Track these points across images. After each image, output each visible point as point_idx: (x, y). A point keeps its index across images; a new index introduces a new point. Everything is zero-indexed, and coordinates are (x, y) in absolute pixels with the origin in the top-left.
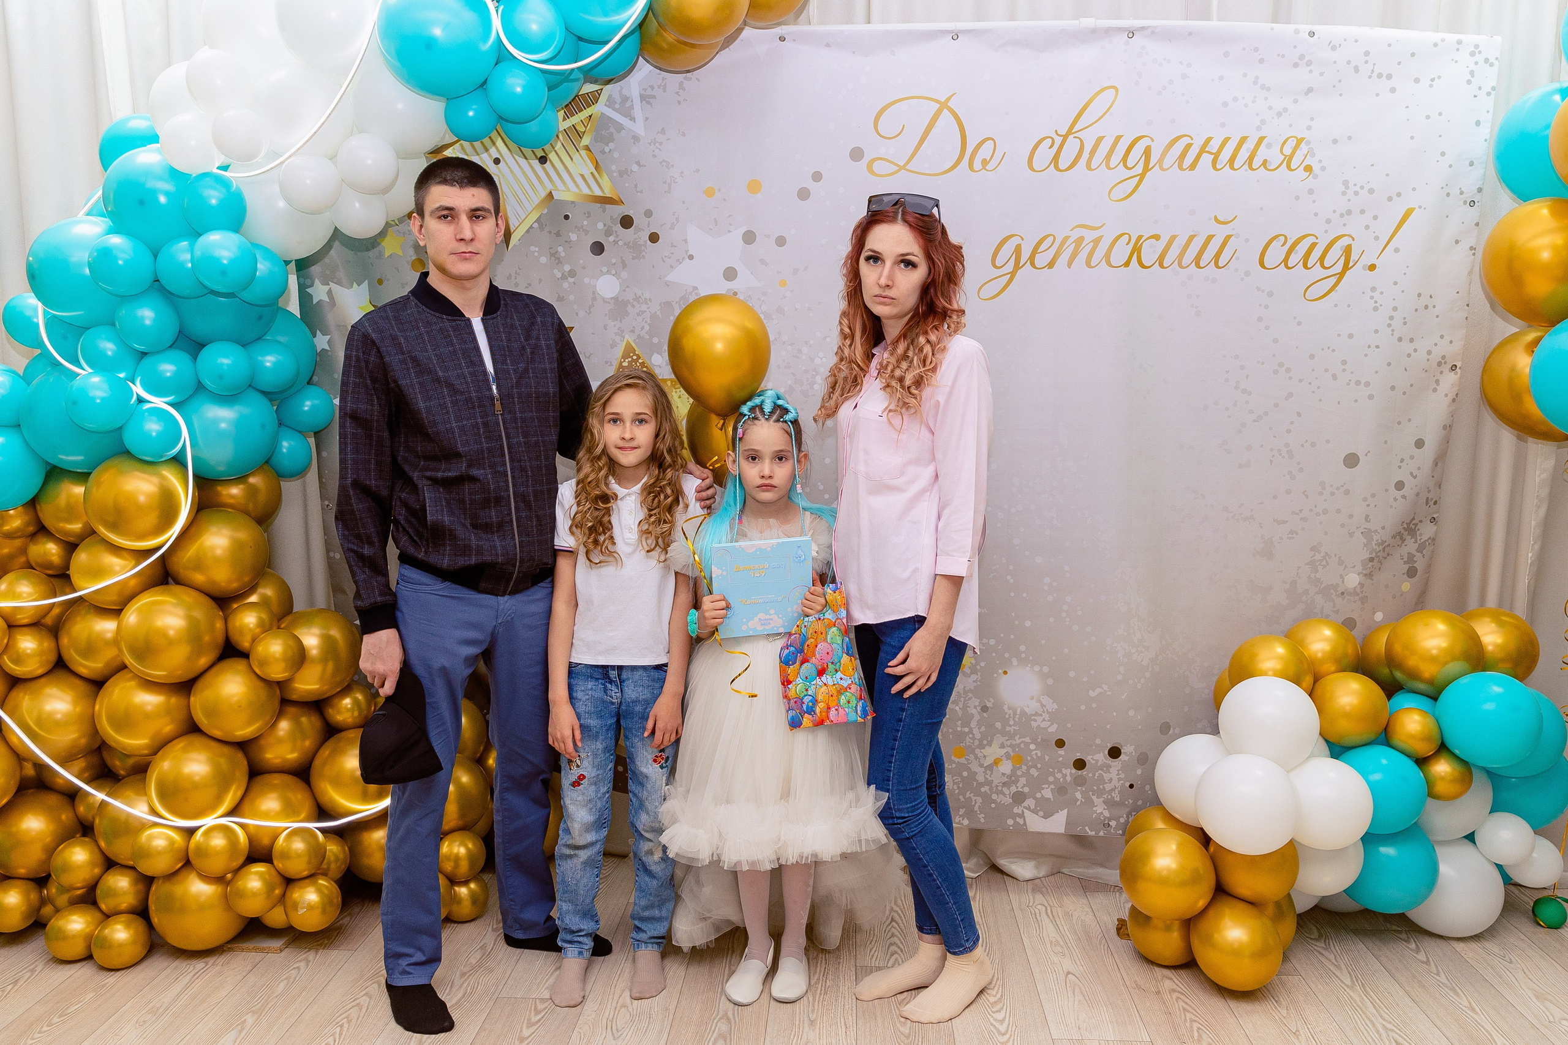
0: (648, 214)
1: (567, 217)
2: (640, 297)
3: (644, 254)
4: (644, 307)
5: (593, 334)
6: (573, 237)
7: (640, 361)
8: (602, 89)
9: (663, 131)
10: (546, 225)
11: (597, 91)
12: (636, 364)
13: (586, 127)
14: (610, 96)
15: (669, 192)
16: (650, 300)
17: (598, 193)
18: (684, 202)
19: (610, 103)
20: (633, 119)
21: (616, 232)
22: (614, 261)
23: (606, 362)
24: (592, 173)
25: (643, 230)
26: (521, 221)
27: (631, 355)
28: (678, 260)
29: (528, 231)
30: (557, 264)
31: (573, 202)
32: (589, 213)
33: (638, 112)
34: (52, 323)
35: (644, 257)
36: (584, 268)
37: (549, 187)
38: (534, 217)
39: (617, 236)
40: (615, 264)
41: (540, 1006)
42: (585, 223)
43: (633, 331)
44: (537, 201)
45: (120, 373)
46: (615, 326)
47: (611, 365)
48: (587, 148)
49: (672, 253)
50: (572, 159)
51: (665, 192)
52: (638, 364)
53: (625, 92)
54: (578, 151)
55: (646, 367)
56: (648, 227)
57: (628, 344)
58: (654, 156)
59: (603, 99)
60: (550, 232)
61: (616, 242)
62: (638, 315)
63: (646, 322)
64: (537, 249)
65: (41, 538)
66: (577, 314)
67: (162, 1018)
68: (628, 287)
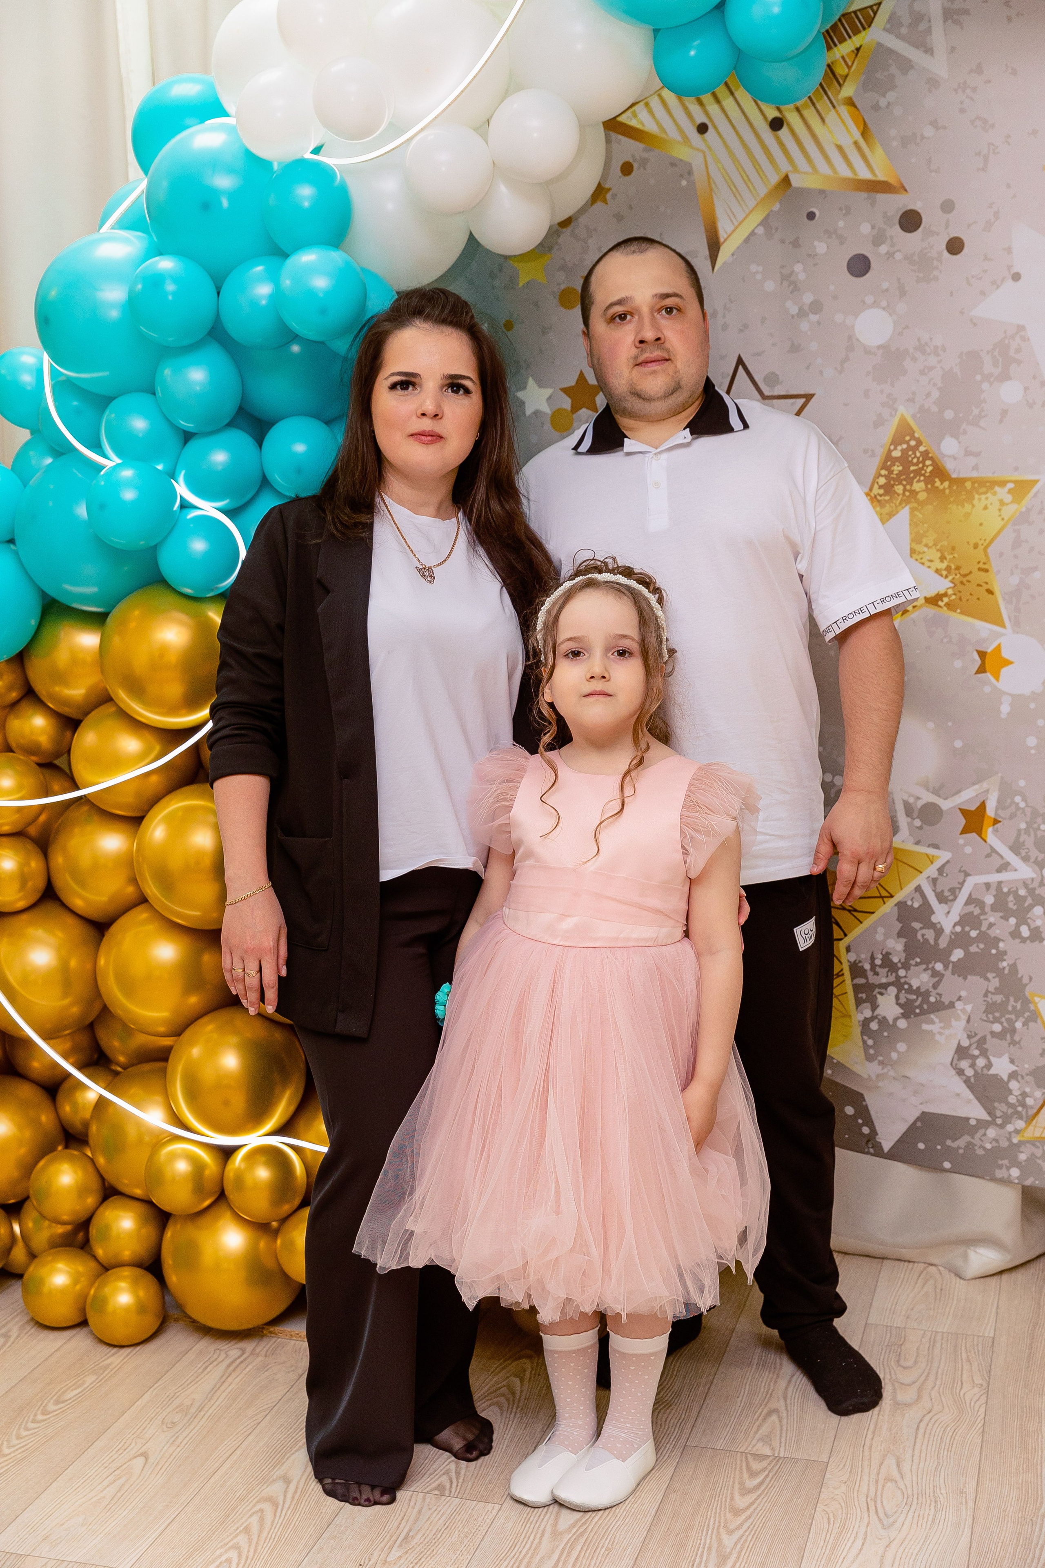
0: (948, 206)
1: (811, 216)
2: (926, 344)
3: (936, 273)
4: (932, 360)
5: (846, 405)
6: (821, 248)
7: (922, 449)
8: (879, 4)
9: (979, 69)
10: (777, 229)
11: (871, 7)
12: (914, 453)
13: (849, 67)
14: (893, 15)
15: (984, 169)
16: (944, 349)
17: (864, 174)
18: (1009, 186)
19: (893, 25)
20: (929, 51)
21: (892, 238)
22: (885, 285)
23: (866, 451)
24: (856, 143)
25: (938, 234)
26: (736, 224)
27: (907, 438)
28: (994, 283)
29: (747, 240)
30: (792, 292)
31: (822, 192)
32: (848, 211)
33: (938, 37)
34: (63, 387)
35: (936, 279)
36: (835, 297)
37: (785, 167)
38: (757, 217)
39: (893, 245)
40: (887, 290)
41: (756, 1466)
42: (841, 224)
43: (911, 400)
44: (763, 191)
45: (158, 464)
46: (882, 391)
47: (873, 455)
48: (850, 102)
49: (985, 271)
50: (823, 120)
51: (978, 170)
52: (918, 454)
53: (917, 7)
54: (834, 107)
55: (931, 459)
56: (947, 227)
57: (903, 421)
58: (962, 111)
59: (881, 19)
60: (783, 241)
61: (890, 255)
62: (922, 372)
63: (935, 385)
64: (760, 269)
65: (26, 707)
66: (821, 373)
67: (196, 1421)
68: (907, 327)
